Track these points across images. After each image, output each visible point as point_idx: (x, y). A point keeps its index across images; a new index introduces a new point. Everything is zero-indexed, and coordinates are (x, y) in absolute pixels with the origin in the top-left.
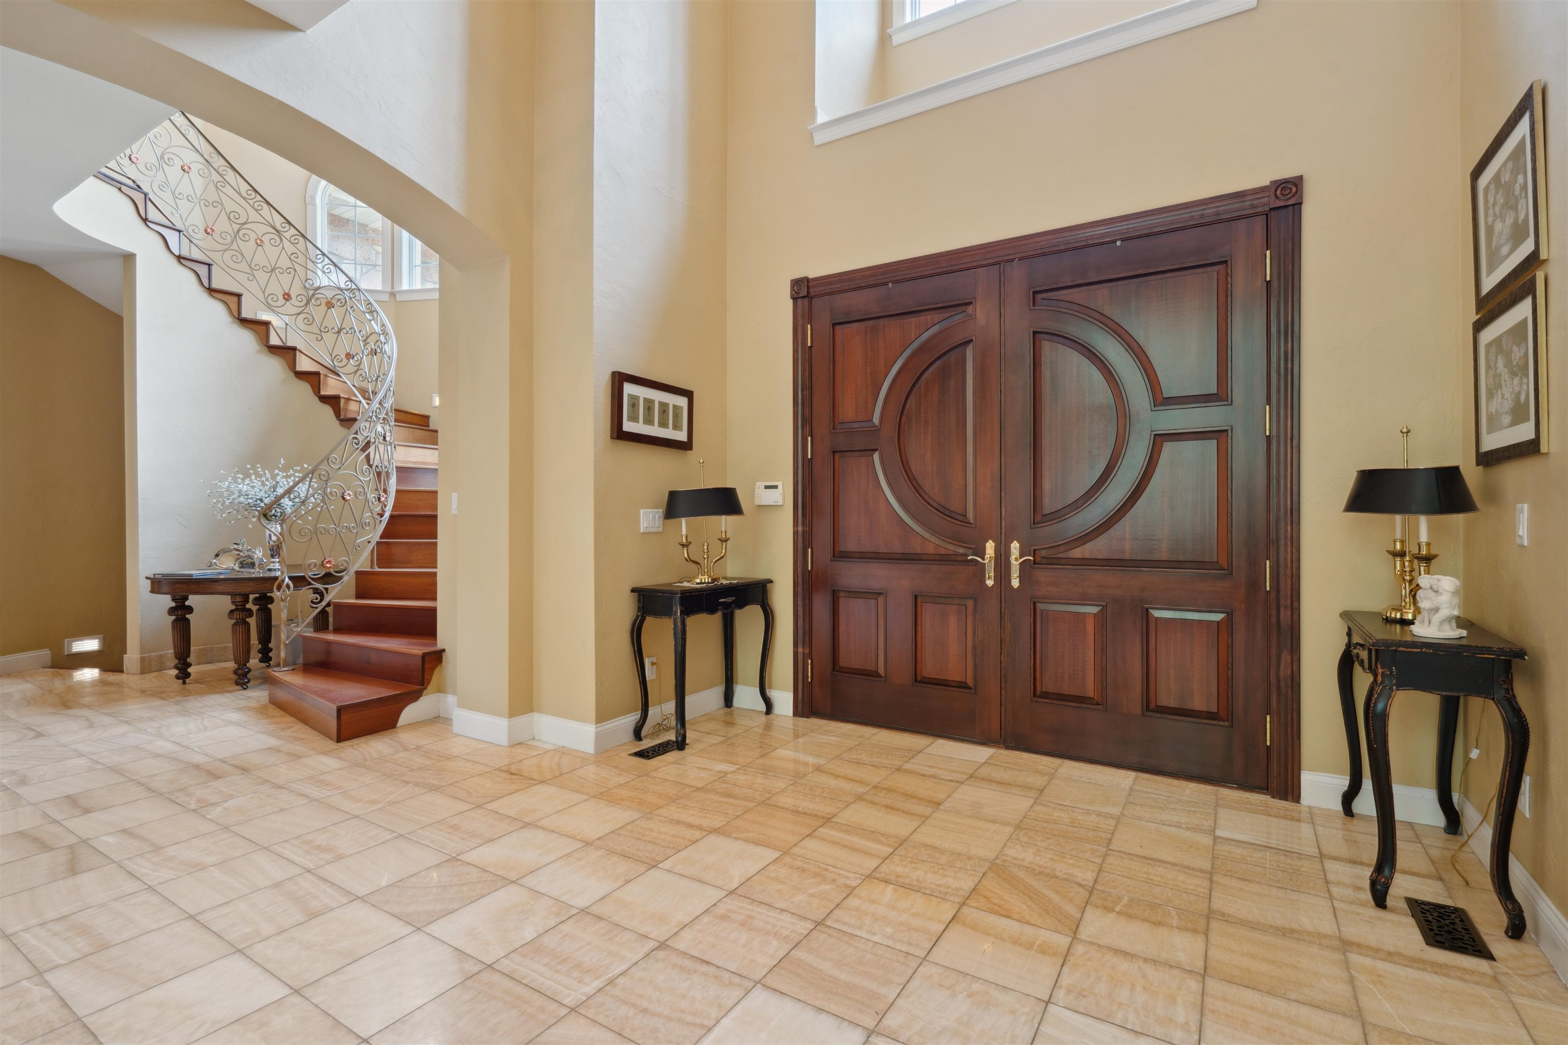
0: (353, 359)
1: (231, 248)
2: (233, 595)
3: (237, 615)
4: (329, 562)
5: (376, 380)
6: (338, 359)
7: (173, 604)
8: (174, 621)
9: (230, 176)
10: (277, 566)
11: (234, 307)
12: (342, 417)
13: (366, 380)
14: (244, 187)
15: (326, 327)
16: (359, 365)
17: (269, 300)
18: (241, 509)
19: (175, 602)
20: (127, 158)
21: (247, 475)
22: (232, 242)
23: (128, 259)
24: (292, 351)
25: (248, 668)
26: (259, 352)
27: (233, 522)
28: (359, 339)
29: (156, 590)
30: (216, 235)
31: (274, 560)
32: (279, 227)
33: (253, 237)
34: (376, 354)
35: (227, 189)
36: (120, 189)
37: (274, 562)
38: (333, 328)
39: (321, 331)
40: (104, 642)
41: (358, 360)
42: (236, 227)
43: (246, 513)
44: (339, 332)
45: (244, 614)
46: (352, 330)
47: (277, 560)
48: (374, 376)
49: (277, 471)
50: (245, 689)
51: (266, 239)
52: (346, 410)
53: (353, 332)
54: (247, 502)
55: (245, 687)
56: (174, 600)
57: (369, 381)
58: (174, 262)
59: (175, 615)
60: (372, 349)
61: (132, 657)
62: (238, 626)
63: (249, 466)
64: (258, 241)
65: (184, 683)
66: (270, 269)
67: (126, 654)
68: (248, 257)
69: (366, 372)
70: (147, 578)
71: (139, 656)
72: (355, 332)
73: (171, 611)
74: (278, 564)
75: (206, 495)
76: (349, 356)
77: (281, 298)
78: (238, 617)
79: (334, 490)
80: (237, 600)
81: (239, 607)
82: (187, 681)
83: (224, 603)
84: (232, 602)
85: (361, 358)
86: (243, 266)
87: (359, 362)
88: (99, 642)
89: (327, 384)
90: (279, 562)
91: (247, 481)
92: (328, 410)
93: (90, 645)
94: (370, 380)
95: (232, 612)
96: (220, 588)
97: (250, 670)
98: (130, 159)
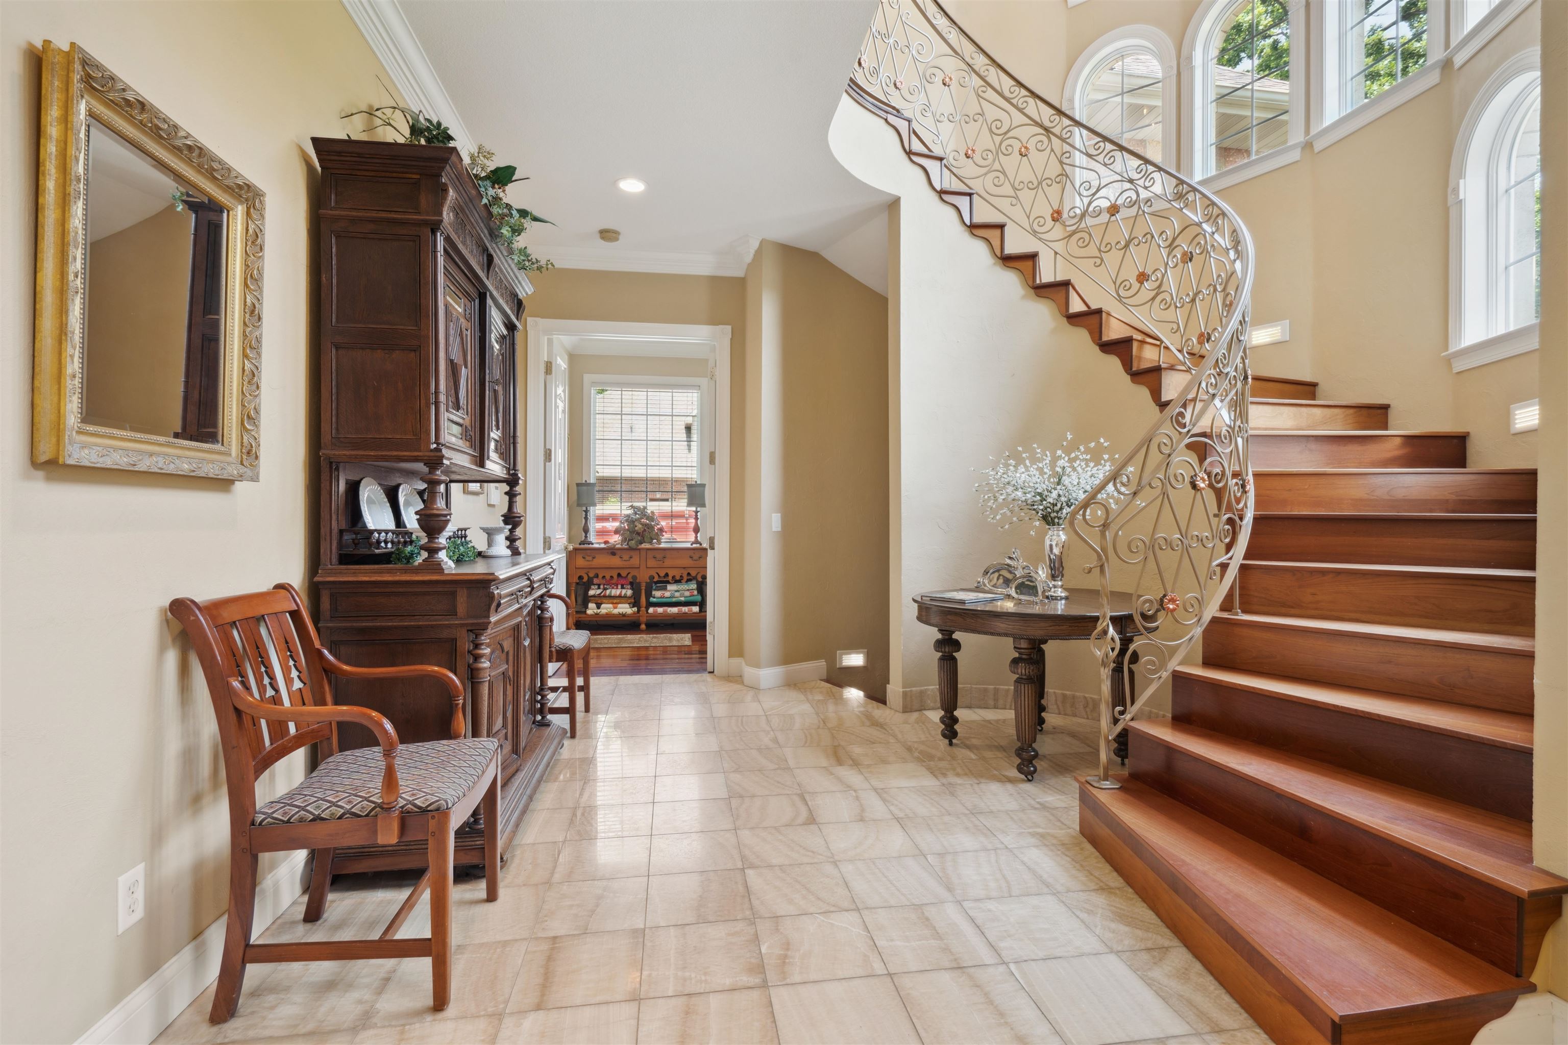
0: (1147, 280)
1: (993, 169)
2: (1016, 638)
3: (1022, 669)
4: (1173, 601)
5: (1193, 300)
6: (1125, 286)
7: (940, 636)
8: (941, 659)
9: (993, 75)
10: (1060, 593)
11: (996, 243)
12: (1134, 369)
13: (1173, 307)
14: (1007, 83)
15: (1107, 244)
16: (1160, 286)
17: (1036, 227)
18: (1017, 509)
19: (942, 634)
20: (892, 85)
21: (1020, 461)
22: (994, 160)
23: (894, 205)
24: (1063, 288)
25: (1034, 750)
26: (1024, 297)
27: (1007, 526)
28: (1159, 246)
29: (924, 618)
30: (977, 157)
31: (1056, 583)
32: (1047, 124)
33: (1017, 145)
34: (1191, 260)
35: (990, 94)
36: (886, 120)
37: (1055, 587)
38: (1118, 243)
39: (1100, 250)
40: (868, 658)
41: (1157, 279)
42: (998, 139)
43: (1023, 514)
44: (1127, 246)
45: (1032, 668)
46: (1149, 236)
47: (1060, 583)
48: (1188, 295)
49: (1059, 452)
50: (1029, 780)
51: (1031, 145)
52: (1140, 358)
53: (1149, 240)
54: (1024, 498)
55: (1030, 777)
56: (940, 631)
57: (1176, 307)
58: (934, 197)
59: (942, 652)
60: (1184, 254)
61: (894, 689)
62: (1023, 686)
63: (1020, 449)
64: (1023, 150)
65: (951, 744)
66: (1036, 183)
67: (889, 684)
68: (1011, 174)
69: (1172, 295)
70: (915, 601)
71: (901, 690)
72: (1153, 237)
73: (939, 644)
74: (1060, 590)
75: (974, 490)
76: (1142, 278)
77: (1049, 219)
78: (1023, 671)
79: (1181, 471)
80: (1022, 646)
81: (1024, 656)
82: (954, 741)
83: (1006, 648)
84: (1015, 647)
85: (1163, 276)
86: (1007, 190)
87: (1158, 283)
88: (864, 657)
89: (1109, 327)
90: (1062, 586)
91: (1021, 469)
92: (1114, 363)
93: (855, 660)
94: (1178, 305)
95: (1015, 662)
96: (1001, 625)
97: (1036, 756)
98: (895, 85)
